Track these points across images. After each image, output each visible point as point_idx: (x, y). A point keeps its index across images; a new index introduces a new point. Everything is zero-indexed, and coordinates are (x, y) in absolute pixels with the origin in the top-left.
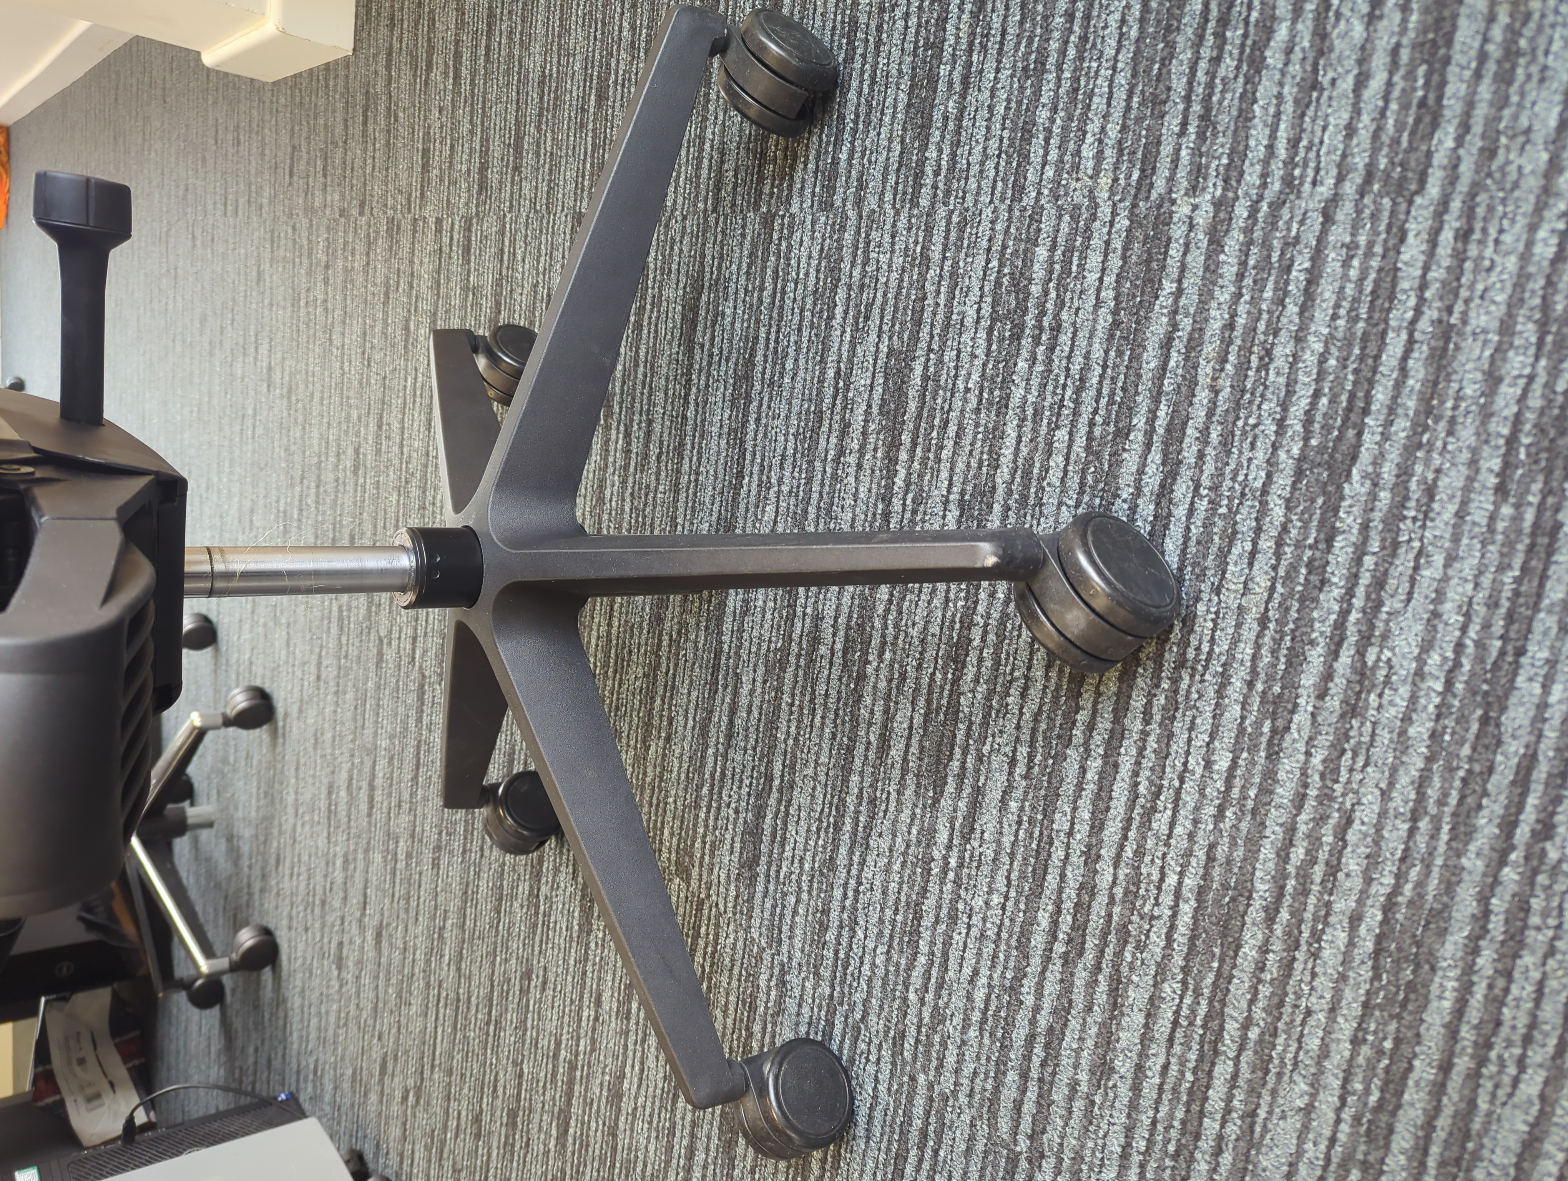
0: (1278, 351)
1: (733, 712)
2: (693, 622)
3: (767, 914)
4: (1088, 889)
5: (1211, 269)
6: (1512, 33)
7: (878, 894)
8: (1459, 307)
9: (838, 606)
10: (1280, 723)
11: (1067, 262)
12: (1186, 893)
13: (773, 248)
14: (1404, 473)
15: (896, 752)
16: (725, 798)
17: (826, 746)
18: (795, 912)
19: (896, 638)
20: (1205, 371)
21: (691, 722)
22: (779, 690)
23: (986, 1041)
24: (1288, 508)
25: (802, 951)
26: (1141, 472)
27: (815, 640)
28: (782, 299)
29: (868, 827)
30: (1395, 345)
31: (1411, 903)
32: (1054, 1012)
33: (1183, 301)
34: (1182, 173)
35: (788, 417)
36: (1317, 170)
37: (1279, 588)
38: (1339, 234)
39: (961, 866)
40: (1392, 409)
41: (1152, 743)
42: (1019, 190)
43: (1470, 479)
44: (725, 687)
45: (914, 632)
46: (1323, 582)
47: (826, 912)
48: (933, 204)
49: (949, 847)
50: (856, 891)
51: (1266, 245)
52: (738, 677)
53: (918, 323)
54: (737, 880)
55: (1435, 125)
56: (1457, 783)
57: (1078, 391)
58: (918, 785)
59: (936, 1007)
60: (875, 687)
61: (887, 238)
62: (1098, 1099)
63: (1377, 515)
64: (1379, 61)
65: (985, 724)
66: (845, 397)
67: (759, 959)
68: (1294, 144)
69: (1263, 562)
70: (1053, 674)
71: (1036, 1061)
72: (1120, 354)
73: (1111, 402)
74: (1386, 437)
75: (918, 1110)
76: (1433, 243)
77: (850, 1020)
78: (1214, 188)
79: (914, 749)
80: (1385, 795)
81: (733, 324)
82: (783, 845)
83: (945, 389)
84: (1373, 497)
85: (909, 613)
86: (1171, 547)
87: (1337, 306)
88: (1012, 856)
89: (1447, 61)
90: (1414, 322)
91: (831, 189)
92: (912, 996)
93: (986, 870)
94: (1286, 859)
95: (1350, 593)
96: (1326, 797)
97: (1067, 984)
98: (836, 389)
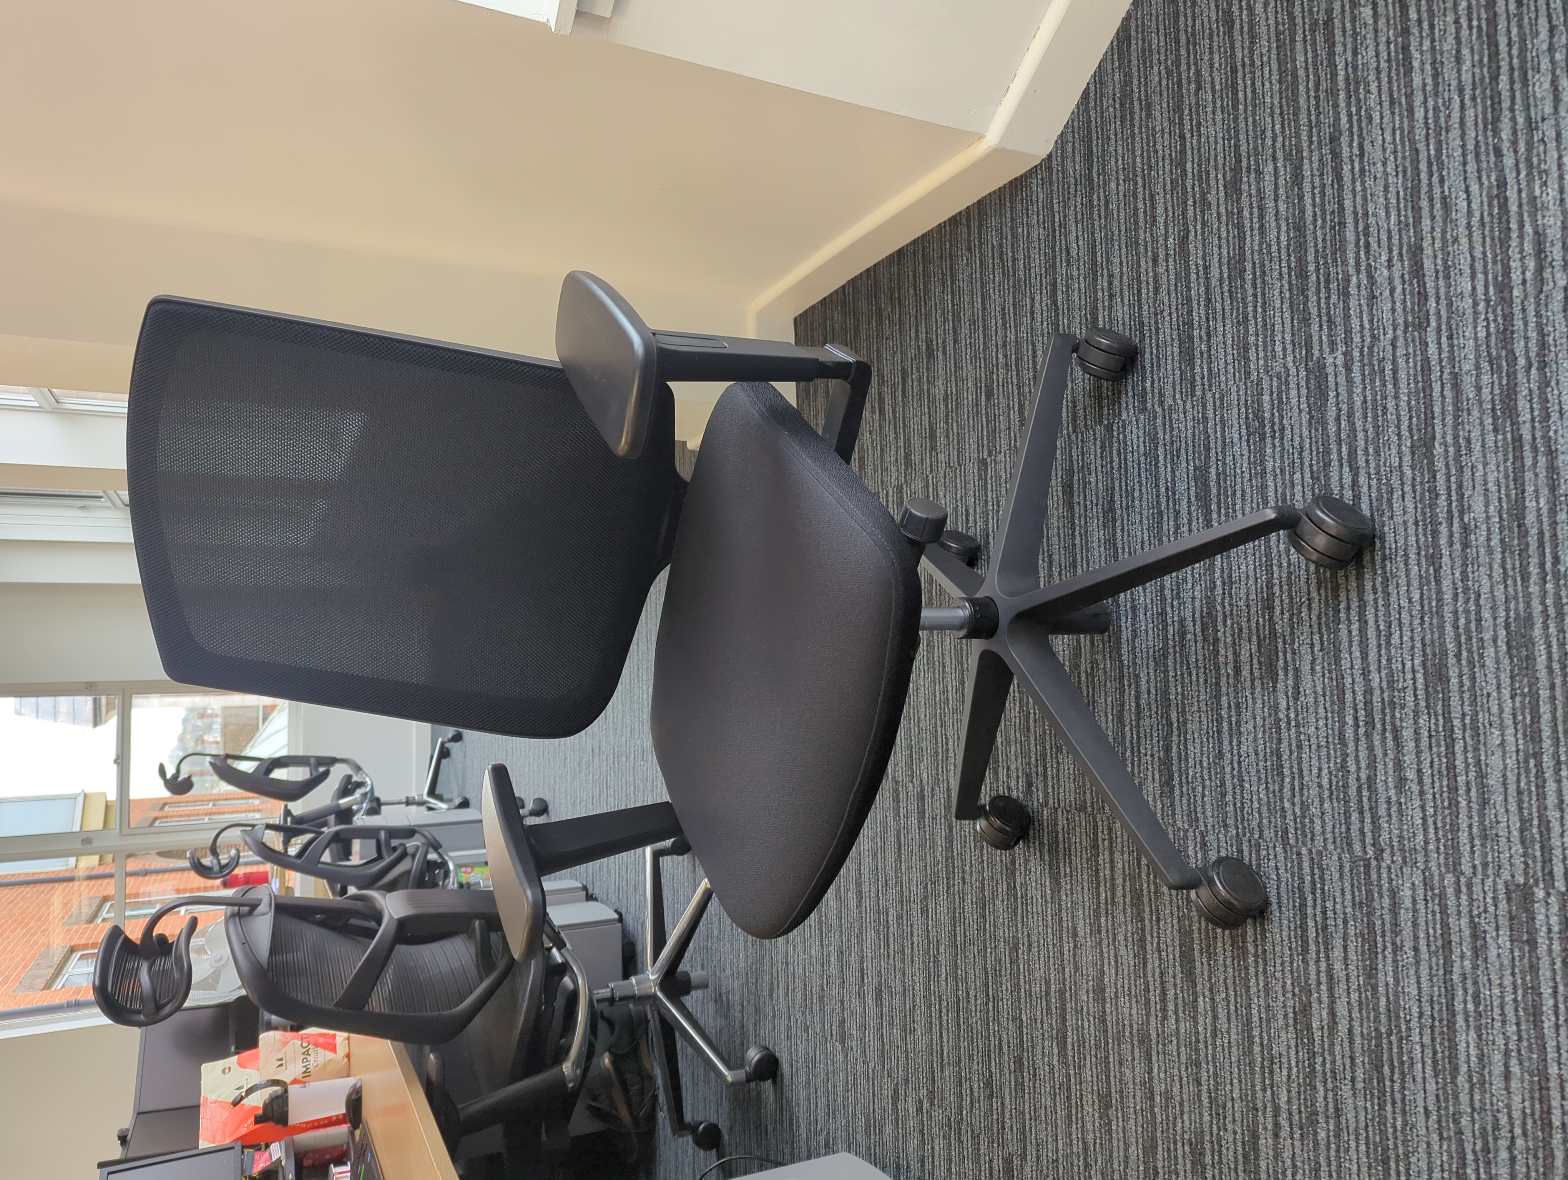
0: (1389, 405)
1: (1138, 698)
2: (1101, 657)
3: (1185, 808)
4: (1368, 691)
5: (1350, 381)
6: (1445, 261)
7: (1253, 756)
8: (1457, 365)
9: (1193, 609)
10: (1437, 566)
11: (1280, 399)
12: (1417, 668)
13: (1115, 440)
14: (1456, 437)
15: (1245, 673)
16: (1143, 751)
17: (1202, 689)
18: (1203, 796)
19: (1232, 611)
20: (1359, 424)
21: (1110, 717)
22: (1166, 671)
23: (1335, 805)
24: (1413, 470)
25: (1213, 817)
26: (1341, 479)
27: (1183, 633)
28: (1126, 463)
29: (1238, 722)
30: (1437, 388)
32: (1368, 767)
33: (1340, 398)
34: (1325, 346)
35: (1141, 521)
36: (1384, 329)
37: (1419, 505)
38: (1400, 351)
39: (1297, 715)
40: (1443, 412)
41: (1381, 602)
42: (1248, 374)
43: (1483, 430)
44: (1130, 686)
45: (1241, 603)
46: (1437, 495)
47: (1223, 784)
48: (1204, 393)
49: (1288, 709)
50: (1239, 762)
51: (1371, 364)
52: (1137, 677)
53: (1208, 449)
54: (1161, 796)
55: (1426, 300)
57: (1300, 453)
58: (1263, 684)
59: (1302, 803)
60: (1225, 642)
61: (1182, 415)
62: (1403, 800)
63: (1450, 458)
64: (1397, 282)
65: (1292, 633)
66: (1174, 499)
67: (1186, 837)
68: (1371, 322)
69: (1408, 497)
70: (1322, 591)
71: (1365, 800)
72: (1317, 430)
73: (1318, 452)
74: (1444, 425)
75: (1306, 869)
76: (1439, 344)
77: (1253, 842)
78: (1341, 348)
79: (1256, 666)
80: (1490, 577)
81: (1097, 485)
82: (1187, 760)
83: (1230, 476)
84: (1446, 451)
85: (1236, 594)
86: (1365, 507)
87: (1408, 379)
88: (1324, 695)
89: (1424, 275)
90: (1441, 376)
91: (1144, 402)
92: (1287, 805)
93: (1311, 710)
94: (1457, 627)
95: (1449, 495)
96: (1466, 589)
97: (1371, 748)
98: (1168, 497)
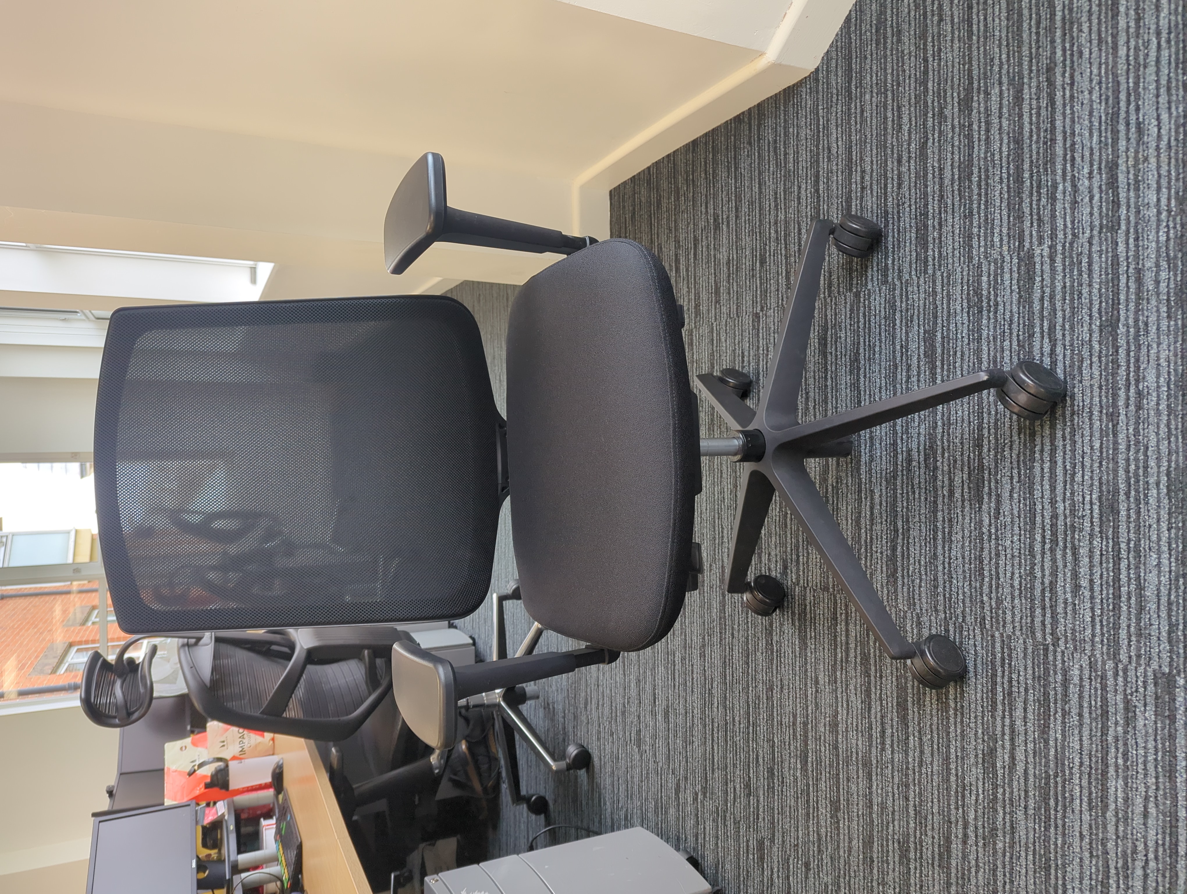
0: (1083, 291)
1: (872, 508)
2: (844, 474)
3: (905, 594)
4: (1055, 516)
5: (1053, 269)
6: (1136, 176)
7: (960, 560)
8: (1141, 262)
9: (919, 442)
10: (1115, 422)
11: (996, 280)
12: (1094, 501)
13: (861, 305)
14: (1136, 321)
15: (958, 495)
16: (874, 549)
17: (923, 505)
18: (920, 587)
19: (949, 446)
20: (1058, 305)
21: (850, 521)
22: (895, 490)
23: (1024, 601)
24: (1100, 344)
25: (927, 603)
26: (1042, 348)
27: (909, 461)
28: (870, 324)
29: (950, 533)
30: (1123, 279)
31: (1175, 469)
32: (1051, 574)
33: (1045, 283)
34: (1034, 240)
35: (880, 371)
36: (1083, 229)
37: (1103, 373)
38: (1095, 248)
39: (997, 531)
40: (1127, 300)
41: (1068, 448)
42: (971, 258)
43: (1158, 316)
44: (866, 498)
45: (957, 441)
46: (1119, 366)
47: (936, 579)
48: (934, 272)
49: (990, 525)
50: (949, 563)
51: (1071, 257)
52: (872, 492)
53: (936, 317)
55: (1119, 207)
56: (1180, 420)
57: (1010, 325)
58: (971, 504)
59: (998, 598)
60: (943, 470)
61: (916, 288)
62: (1077, 602)
63: (1131, 337)
64: (1096, 191)
65: (996, 467)
66: (907, 355)
67: (905, 617)
68: (1073, 222)
69: (1095, 366)
70: (1022, 436)
71: (1047, 599)
72: (1024, 307)
73: (1024, 325)
74: (1127, 310)
75: (998, 649)
76: (1127, 244)
77: (957, 624)
78: (1048, 242)
79: (966, 490)
80: (1157, 434)
81: (846, 340)
82: (908, 558)
83: (953, 339)
84: (1128, 331)
85: (953, 433)
86: (1060, 372)
87: (1101, 271)
88: (1019, 517)
89: (1118, 187)
90: (1127, 270)
91: (886, 276)
92: (985, 598)
93: (1008, 528)
94: (1129, 472)
95: (1128, 367)
96: (1137, 442)
97: (1054, 560)
98: (902, 353)
